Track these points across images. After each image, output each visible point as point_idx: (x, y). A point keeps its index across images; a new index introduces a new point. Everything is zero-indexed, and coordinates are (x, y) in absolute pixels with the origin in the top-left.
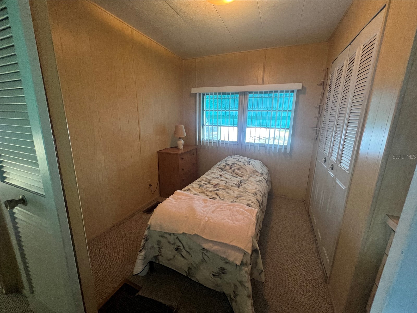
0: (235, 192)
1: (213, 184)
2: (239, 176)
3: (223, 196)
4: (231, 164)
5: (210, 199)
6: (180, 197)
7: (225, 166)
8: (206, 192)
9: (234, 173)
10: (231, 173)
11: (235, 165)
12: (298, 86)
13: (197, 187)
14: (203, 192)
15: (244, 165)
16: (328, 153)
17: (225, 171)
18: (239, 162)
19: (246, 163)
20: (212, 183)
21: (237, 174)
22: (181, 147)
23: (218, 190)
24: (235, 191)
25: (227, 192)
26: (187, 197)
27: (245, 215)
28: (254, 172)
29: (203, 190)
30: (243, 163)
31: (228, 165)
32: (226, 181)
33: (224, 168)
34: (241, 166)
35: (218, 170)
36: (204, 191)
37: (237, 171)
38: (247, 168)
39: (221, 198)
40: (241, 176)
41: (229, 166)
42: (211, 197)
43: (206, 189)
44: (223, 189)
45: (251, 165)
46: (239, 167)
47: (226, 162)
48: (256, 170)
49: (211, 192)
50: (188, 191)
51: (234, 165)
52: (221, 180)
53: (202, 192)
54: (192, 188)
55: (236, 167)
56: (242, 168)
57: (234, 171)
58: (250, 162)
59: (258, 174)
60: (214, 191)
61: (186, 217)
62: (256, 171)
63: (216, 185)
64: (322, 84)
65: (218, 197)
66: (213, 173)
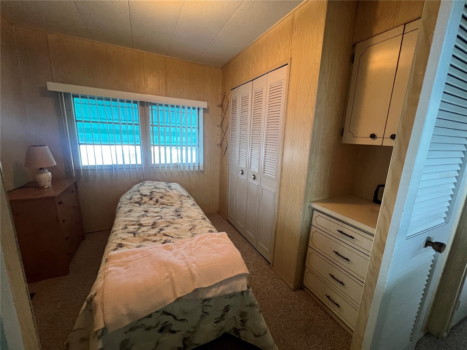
0: (184, 224)
1: (149, 225)
2: (167, 205)
3: (175, 233)
4: (149, 194)
5: (163, 243)
6: (125, 259)
7: (141, 198)
8: (149, 238)
9: (159, 203)
10: (155, 205)
11: (155, 193)
12: (204, 105)
13: (131, 237)
14: (145, 240)
15: (167, 192)
16: (245, 167)
17: (145, 205)
18: (157, 189)
19: (167, 189)
20: (145, 224)
21: (163, 203)
22: (48, 184)
23: (161, 230)
24: (182, 224)
25: (175, 228)
26: (137, 255)
27: (223, 242)
28: (180, 196)
29: (142, 237)
30: (164, 190)
31: (145, 196)
32: (161, 216)
33: (141, 201)
34: (163, 193)
35: (133, 205)
36: (145, 237)
37: (161, 200)
38: (171, 193)
39: (175, 237)
40: (170, 204)
41: (147, 196)
42: (162, 241)
43: (147, 235)
44: (167, 226)
45: (174, 190)
46: (161, 195)
47: (139, 193)
48: (182, 193)
49: (155, 235)
50: (121, 247)
51: (153, 194)
52: (152, 216)
53: (143, 241)
54: (123, 241)
55: (157, 197)
56: (165, 195)
57: (157, 201)
58: (171, 187)
59: (185, 197)
60: (159, 232)
61: (167, 277)
62: (182, 195)
63: (152, 225)
64: (221, 106)
65: (170, 238)
66: (130, 211)
